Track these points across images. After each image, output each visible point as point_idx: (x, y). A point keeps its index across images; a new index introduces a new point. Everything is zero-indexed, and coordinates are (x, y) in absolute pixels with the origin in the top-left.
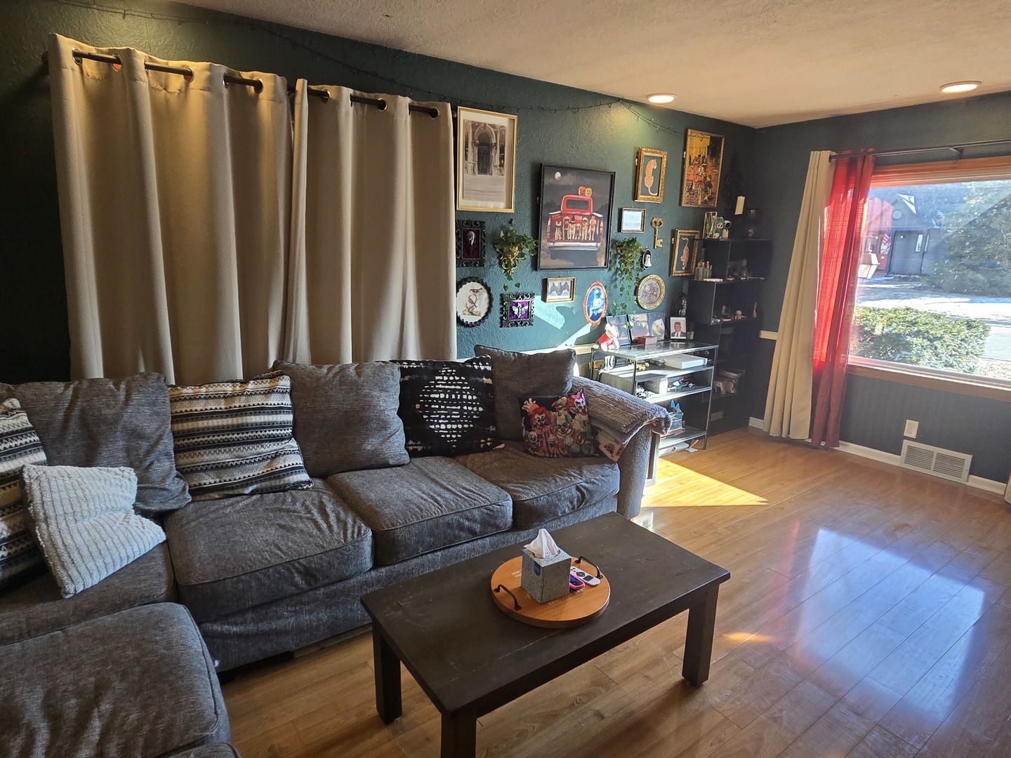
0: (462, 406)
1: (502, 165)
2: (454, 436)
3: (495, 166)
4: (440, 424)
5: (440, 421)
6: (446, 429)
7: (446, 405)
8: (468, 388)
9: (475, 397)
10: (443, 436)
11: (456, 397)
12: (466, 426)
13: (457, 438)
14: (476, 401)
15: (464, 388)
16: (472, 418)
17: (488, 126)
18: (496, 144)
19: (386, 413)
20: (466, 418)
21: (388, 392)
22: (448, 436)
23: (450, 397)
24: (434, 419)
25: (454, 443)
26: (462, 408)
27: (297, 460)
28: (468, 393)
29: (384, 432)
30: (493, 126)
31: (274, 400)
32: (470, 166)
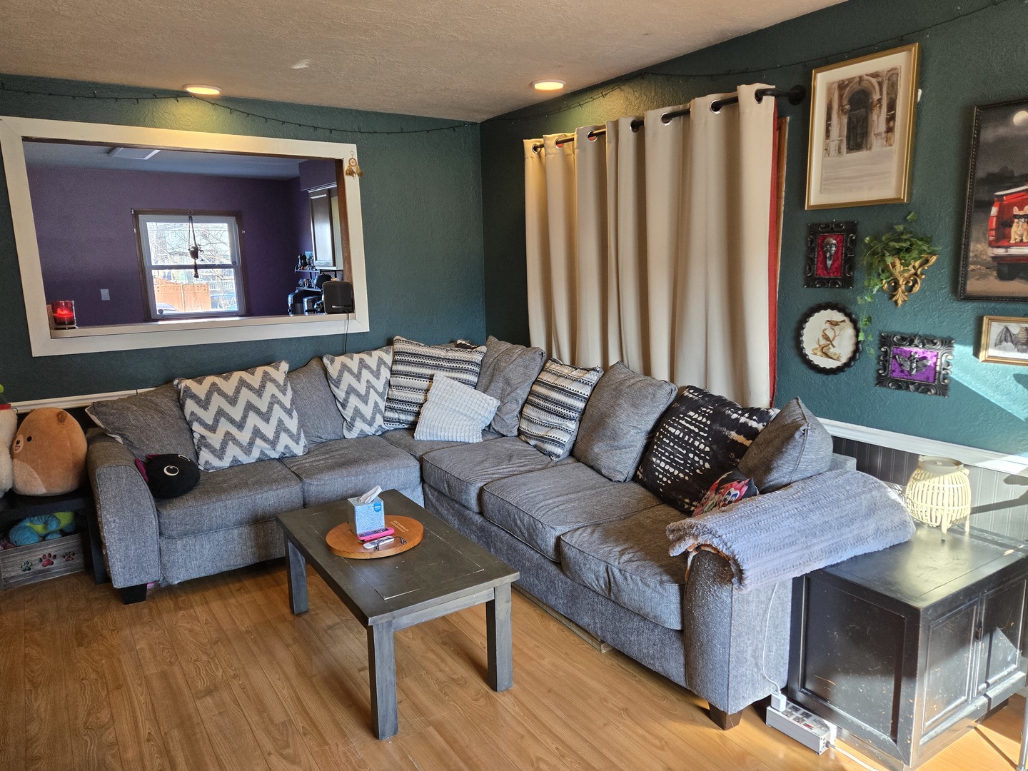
0: (689, 451)
1: (890, 130)
2: (665, 479)
3: (878, 134)
4: (661, 460)
5: (663, 458)
6: (663, 469)
7: (675, 443)
8: (706, 435)
9: (707, 449)
10: (657, 474)
11: (689, 439)
12: (681, 475)
13: (666, 482)
14: (707, 453)
15: (702, 433)
16: (694, 471)
17: (866, 77)
18: (880, 100)
19: (621, 426)
20: (689, 468)
21: (636, 408)
22: (661, 476)
23: (684, 437)
24: (660, 452)
25: (662, 487)
26: (687, 454)
27: (567, 439)
28: (703, 441)
29: (612, 443)
30: (875, 75)
31: (574, 387)
32: (833, 145)
